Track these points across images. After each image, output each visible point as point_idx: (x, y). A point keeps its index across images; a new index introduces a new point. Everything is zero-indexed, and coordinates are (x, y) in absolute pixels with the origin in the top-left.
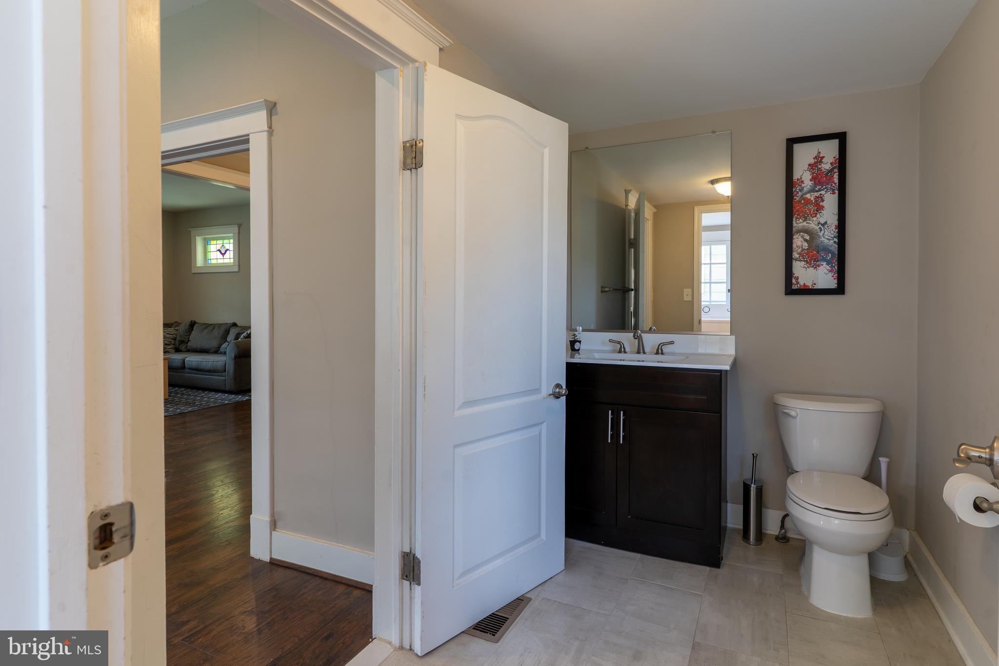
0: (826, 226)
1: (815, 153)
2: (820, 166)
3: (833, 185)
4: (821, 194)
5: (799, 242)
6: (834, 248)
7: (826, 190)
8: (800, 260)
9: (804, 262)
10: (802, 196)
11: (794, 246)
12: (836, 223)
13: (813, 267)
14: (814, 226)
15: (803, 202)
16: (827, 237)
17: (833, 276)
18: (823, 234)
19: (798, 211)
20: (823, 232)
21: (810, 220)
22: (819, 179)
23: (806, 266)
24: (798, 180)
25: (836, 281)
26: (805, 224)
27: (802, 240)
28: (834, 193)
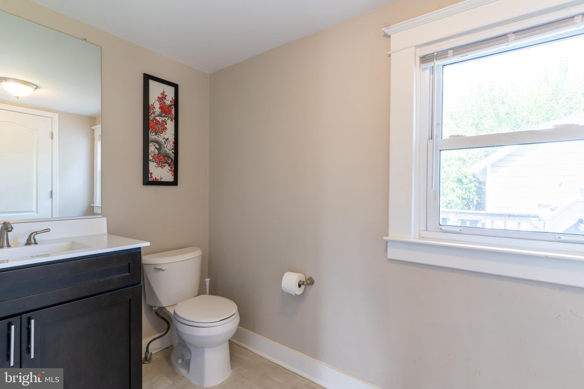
0: (168, 141)
1: (162, 92)
2: (164, 101)
3: (172, 116)
4: (165, 120)
5: (152, 148)
6: (172, 156)
7: (168, 117)
8: (153, 161)
9: (155, 163)
10: (154, 117)
11: (150, 151)
12: (173, 140)
13: (161, 167)
14: (162, 140)
15: (155, 121)
16: (168, 148)
17: (172, 174)
18: (167, 146)
19: (151, 126)
20: (166, 144)
21: (159, 135)
22: (164, 110)
23: (156, 165)
24: (152, 105)
25: (173, 177)
26: (156, 137)
27: (154, 147)
28: (172, 121)
